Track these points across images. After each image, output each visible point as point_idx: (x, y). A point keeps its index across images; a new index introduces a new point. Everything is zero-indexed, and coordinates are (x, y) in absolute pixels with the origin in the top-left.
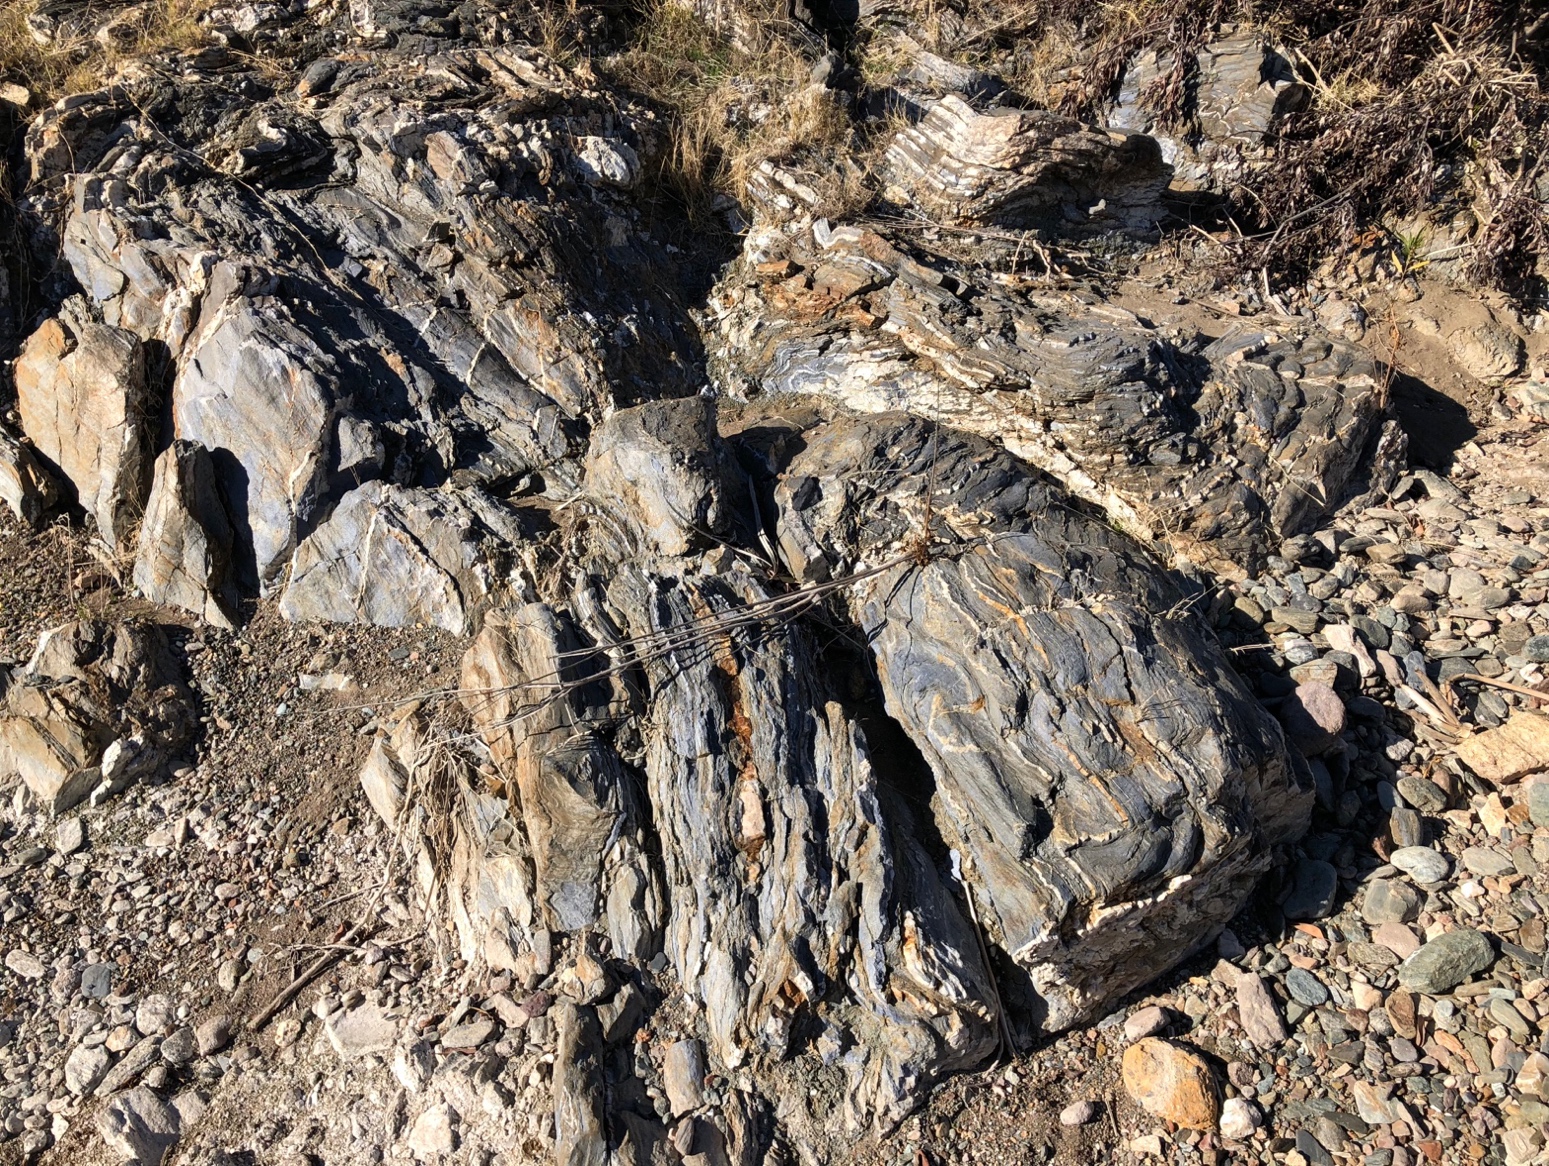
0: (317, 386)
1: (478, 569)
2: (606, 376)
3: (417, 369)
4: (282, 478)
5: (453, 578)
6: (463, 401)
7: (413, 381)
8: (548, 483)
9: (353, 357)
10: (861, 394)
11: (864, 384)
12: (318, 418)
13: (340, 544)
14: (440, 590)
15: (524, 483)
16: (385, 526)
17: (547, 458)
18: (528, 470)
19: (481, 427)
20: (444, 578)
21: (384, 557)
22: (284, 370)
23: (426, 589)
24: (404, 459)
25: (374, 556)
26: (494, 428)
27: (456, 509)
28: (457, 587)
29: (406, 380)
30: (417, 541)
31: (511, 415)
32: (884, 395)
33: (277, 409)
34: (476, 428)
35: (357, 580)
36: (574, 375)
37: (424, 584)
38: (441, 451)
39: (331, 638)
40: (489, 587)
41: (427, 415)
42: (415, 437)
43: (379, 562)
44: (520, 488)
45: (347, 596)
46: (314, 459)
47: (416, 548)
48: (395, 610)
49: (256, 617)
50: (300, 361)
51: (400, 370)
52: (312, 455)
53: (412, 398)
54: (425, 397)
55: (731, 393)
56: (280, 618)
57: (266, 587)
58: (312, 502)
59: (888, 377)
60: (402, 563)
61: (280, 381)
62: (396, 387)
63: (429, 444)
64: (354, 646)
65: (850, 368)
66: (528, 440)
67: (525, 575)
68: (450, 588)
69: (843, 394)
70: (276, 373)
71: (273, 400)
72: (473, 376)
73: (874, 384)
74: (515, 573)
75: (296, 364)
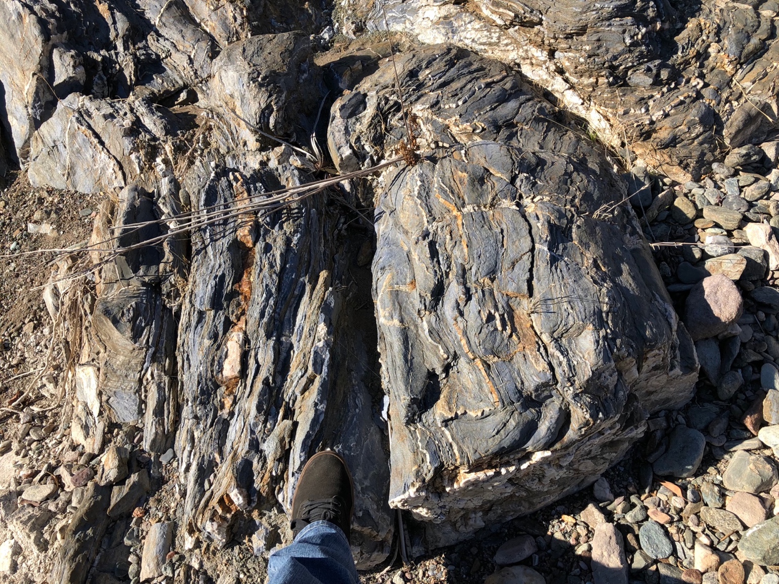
0: (38, 26)
1: (133, 157)
2: (248, 19)
3: (118, 15)
4: (21, 91)
5: (119, 163)
6: (149, 37)
7: (115, 23)
8: (200, 96)
9: (72, 5)
10: (428, 31)
11: (430, 24)
12: (38, 48)
13: (55, 137)
14: (111, 171)
15: (183, 96)
16: (76, 125)
17: (197, 78)
18: (185, 86)
19: (158, 56)
20: (113, 162)
21: (77, 146)
22: (19, 15)
23: (103, 169)
24: (101, 78)
25: (72, 144)
26: (166, 57)
27: (125, 114)
28: (121, 168)
29: (109, 21)
30: (97, 136)
31: (180, 48)
32: (443, 31)
33: (15, 43)
34: (154, 57)
35: (65, 160)
36: (226, 18)
37: (101, 165)
38: (127, 73)
39: (51, 199)
40: (142, 169)
41: (120, 48)
42: (108, 63)
43: (74, 150)
44: (180, 100)
45: (59, 172)
46: (36, 77)
47: (96, 141)
48: (88, 182)
49: (15, 183)
50: (31, 9)
51: (106, 15)
52: (34, 74)
53: (112, 35)
54: (121, 34)
55: (344, 32)
56: (29, 184)
57: (23, 163)
58: (40, 107)
59: (446, 18)
60: (88, 151)
61: (17, 22)
62: (101, 26)
63: (118, 67)
64: (61, 206)
65: (420, 11)
66: (186, 65)
67: (166, 161)
68: (117, 169)
69: (417, 31)
70: (14, 17)
71: (12, 36)
72: (160, 19)
73: (437, 23)
74: (159, 160)
75: (27, 10)
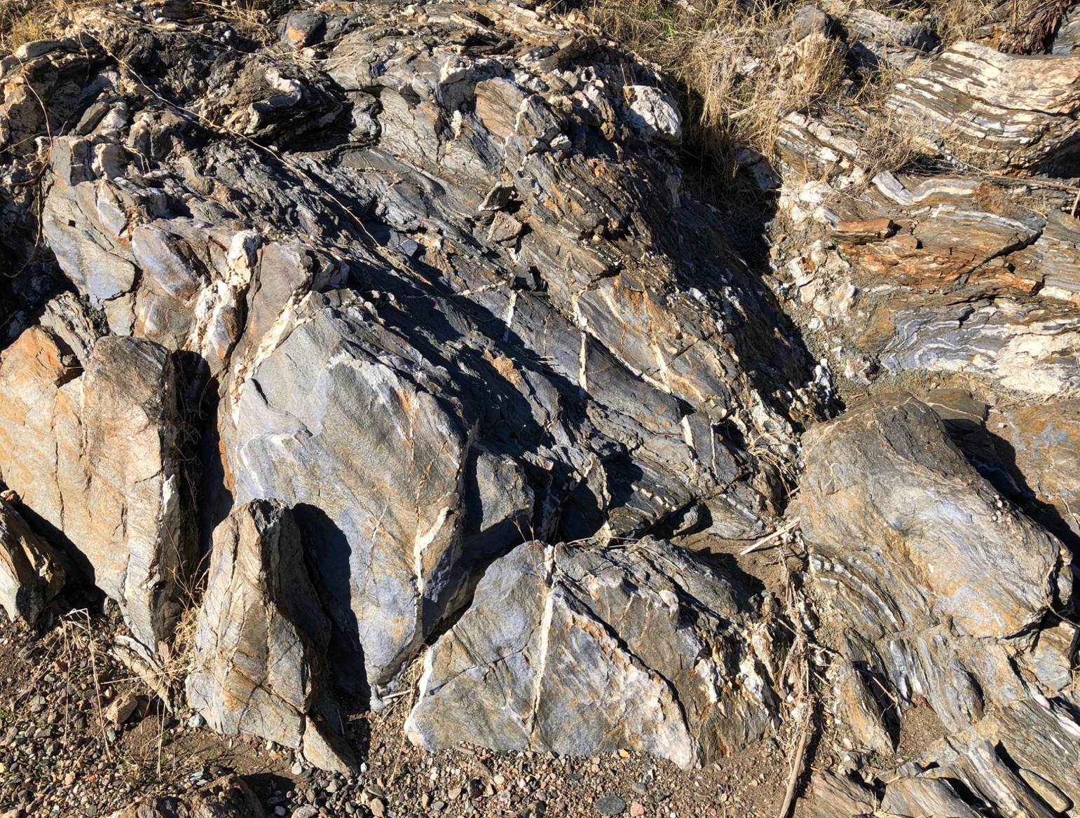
0: (444, 415)
1: (704, 668)
3: (532, 375)
4: (403, 545)
5: (670, 684)
6: (589, 411)
7: (533, 392)
8: (716, 515)
9: (462, 366)
10: (1024, 373)
11: (1031, 361)
12: (452, 460)
13: (497, 640)
14: (653, 703)
15: (690, 517)
16: (569, 614)
17: (717, 484)
18: (693, 501)
19: (623, 446)
20: (658, 686)
21: (568, 658)
22: (394, 395)
23: (631, 702)
24: (553, 503)
25: (554, 658)
26: (638, 447)
27: (648, 577)
28: (675, 697)
29: (525, 392)
30: (613, 633)
31: (651, 426)
32: (1061, 373)
33: (392, 450)
34: (618, 449)
35: (528, 690)
36: (707, 368)
37: (629, 694)
38: (592, 487)
39: (499, 780)
40: (719, 691)
41: (562, 438)
42: (563, 469)
43: (561, 667)
44: (685, 526)
45: (515, 716)
46: (452, 518)
47: (613, 643)
48: (583, 730)
49: (374, 745)
50: (411, 379)
51: (514, 378)
52: (449, 513)
53: (539, 415)
54: (553, 413)
55: (849, 373)
56: (408, 744)
57: (379, 696)
58: (445, 577)
59: (1063, 352)
60: (596, 665)
61: (390, 410)
62: (518, 404)
63: (579, 479)
64: (539, 795)
65: (1012, 343)
66: (689, 461)
67: (759, 668)
68: (667, 699)
69: (1001, 373)
70: (383, 399)
71: (383, 437)
72: (588, 378)
73: (1046, 360)
74: (746, 667)
75: (408, 385)
